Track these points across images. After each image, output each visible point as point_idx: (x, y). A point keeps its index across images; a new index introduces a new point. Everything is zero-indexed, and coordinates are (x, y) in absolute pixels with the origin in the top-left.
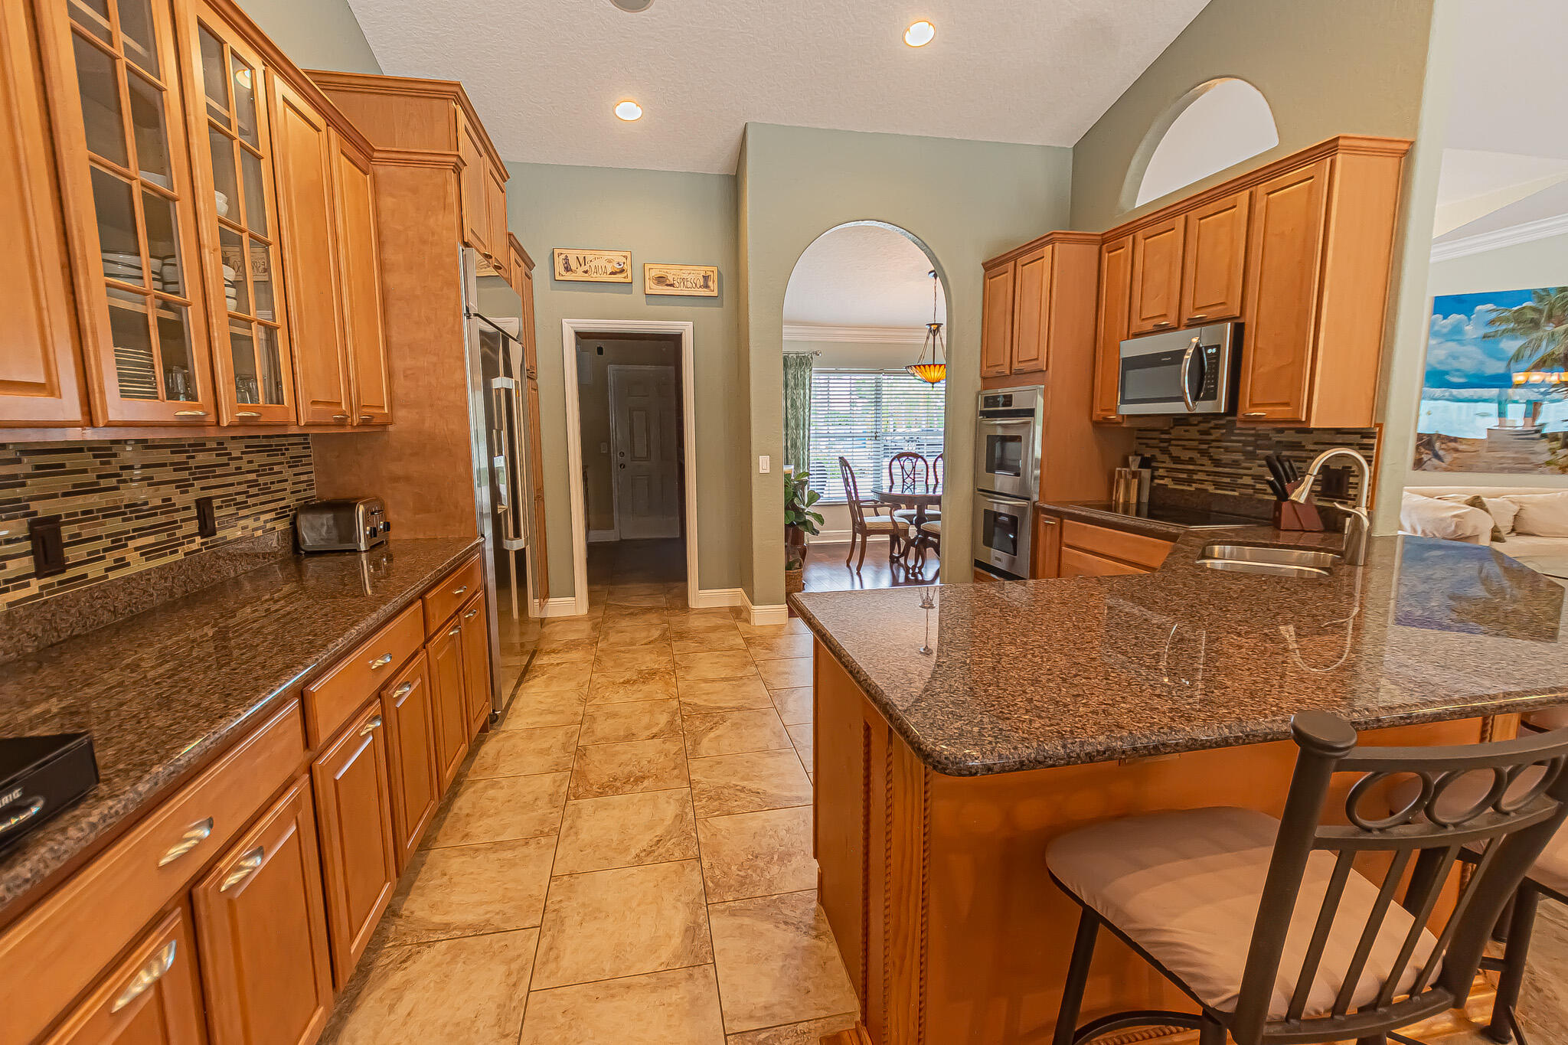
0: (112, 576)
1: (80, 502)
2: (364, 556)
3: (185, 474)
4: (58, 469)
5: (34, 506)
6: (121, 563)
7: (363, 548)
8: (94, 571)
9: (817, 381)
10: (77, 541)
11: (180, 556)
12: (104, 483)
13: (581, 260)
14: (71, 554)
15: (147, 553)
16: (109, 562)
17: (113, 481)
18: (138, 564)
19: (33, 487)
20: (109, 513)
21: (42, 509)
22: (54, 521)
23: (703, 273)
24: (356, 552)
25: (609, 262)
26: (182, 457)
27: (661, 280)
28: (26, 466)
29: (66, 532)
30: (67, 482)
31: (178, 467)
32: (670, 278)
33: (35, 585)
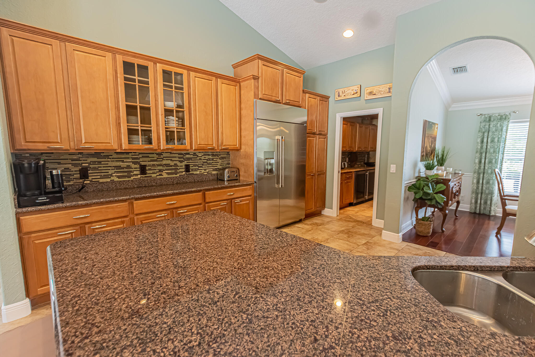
0: (158, 177)
1: (152, 163)
2: (226, 182)
3: (182, 159)
4: (148, 157)
5: (141, 163)
6: (161, 175)
7: (226, 180)
8: (154, 175)
9: (511, 129)
10: (150, 170)
11: (178, 175)
12: (158, 160)
13: (343, 92)
14: (148, 172)
15: (168, 174)
16: (158, 174)
17: (161, 160)
18: (165, 175)
19: (141, 160)
20: (158, 165)
21: (143, 163)
22: (145, 166)
23: (388, 87)
24: (224, 180)
25: (353, 90)
26: (182, 156)
27: (371, 93)
28: (140, 156)
29: (147, 168)
30: (149, 159)
31: (179, 158)
32: (375, 91)
33: (139, 176)
